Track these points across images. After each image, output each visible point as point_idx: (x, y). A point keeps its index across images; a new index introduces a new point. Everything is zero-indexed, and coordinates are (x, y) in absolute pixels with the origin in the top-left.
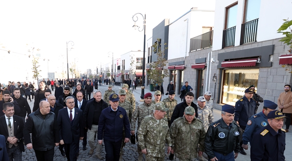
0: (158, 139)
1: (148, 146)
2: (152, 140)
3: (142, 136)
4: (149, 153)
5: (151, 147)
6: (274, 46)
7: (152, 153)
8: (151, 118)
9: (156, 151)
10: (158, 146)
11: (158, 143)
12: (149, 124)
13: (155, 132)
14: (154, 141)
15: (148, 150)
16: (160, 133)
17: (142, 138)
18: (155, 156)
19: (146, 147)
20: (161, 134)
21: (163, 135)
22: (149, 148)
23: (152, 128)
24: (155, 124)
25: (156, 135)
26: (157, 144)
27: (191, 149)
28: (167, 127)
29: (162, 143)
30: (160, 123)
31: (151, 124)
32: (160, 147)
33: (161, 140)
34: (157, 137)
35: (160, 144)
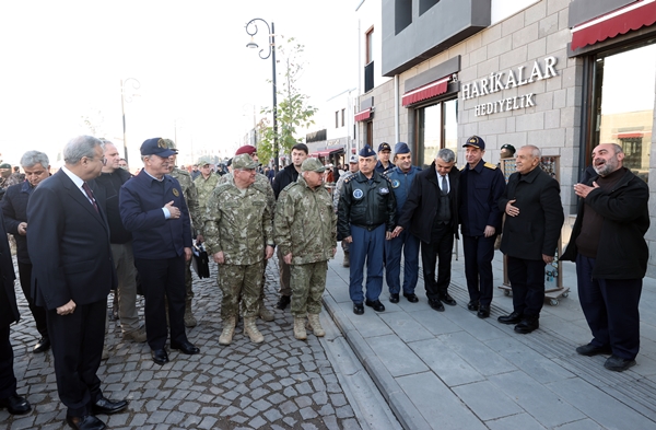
0: (242, 227)
1: (225, 244)
2: (230, 230)
3: (212, 223)
4: (229, 259)
5: (230, 247)
7: (234, 258)
9: (241, 253)
10: (243, 241)
11: (243, 235)
12: (223, 198)
13: (235, 212)
14: (234, 231)
15: (225, 253)
16: (246, 215)
17: (213, 228)
18: (239, 263)
19: (222, 248)
20: (249, 217)
21: (253, 218)
22: (227, 250)
23: (229, 204)
24: (236, 198)
25: (239, 219)
26: (241, 238)
27: (324, 240)
28: (261, 204)
29: (253, 236)
30: (246, 196)
31: (227, 198)
32: (247, 245)
33: (250, 228)
34: (240, 222)
35: (248, 237)
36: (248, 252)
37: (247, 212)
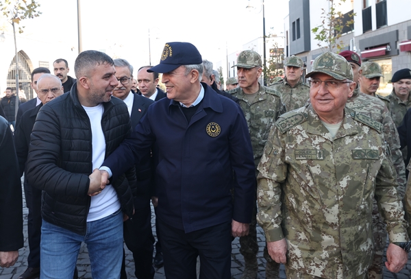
0: (327, 202)
1: (292, 229)
2: (305, 206)
4: (296, 259)
5: (302, 236)
6: (397, 31)
7: (308, 260)
8: (303, 115)
9: (325, 254)
10: (330, 230)
11: (331, 218)
12: (291, 139)
13: (316, 170)
14: (312, 207)
15: (291, 244)
16: (337, 178)
17: (271, 193)
19: (284, 232)
20: (344, 183)
21: (353, 187)
22: (296, 239)
23: (303, 153)
24: (317, 141)
25: (322, 185)
26: (326, 224)
28: (373, 156)
29: (350, 222)
30: (339, 139)
31: (299, 140)
32: (338, 239)
33: (346, 206)
34: (326, 189)
35: (341, 225)
36: (339, 254)
37: (340, 172)
